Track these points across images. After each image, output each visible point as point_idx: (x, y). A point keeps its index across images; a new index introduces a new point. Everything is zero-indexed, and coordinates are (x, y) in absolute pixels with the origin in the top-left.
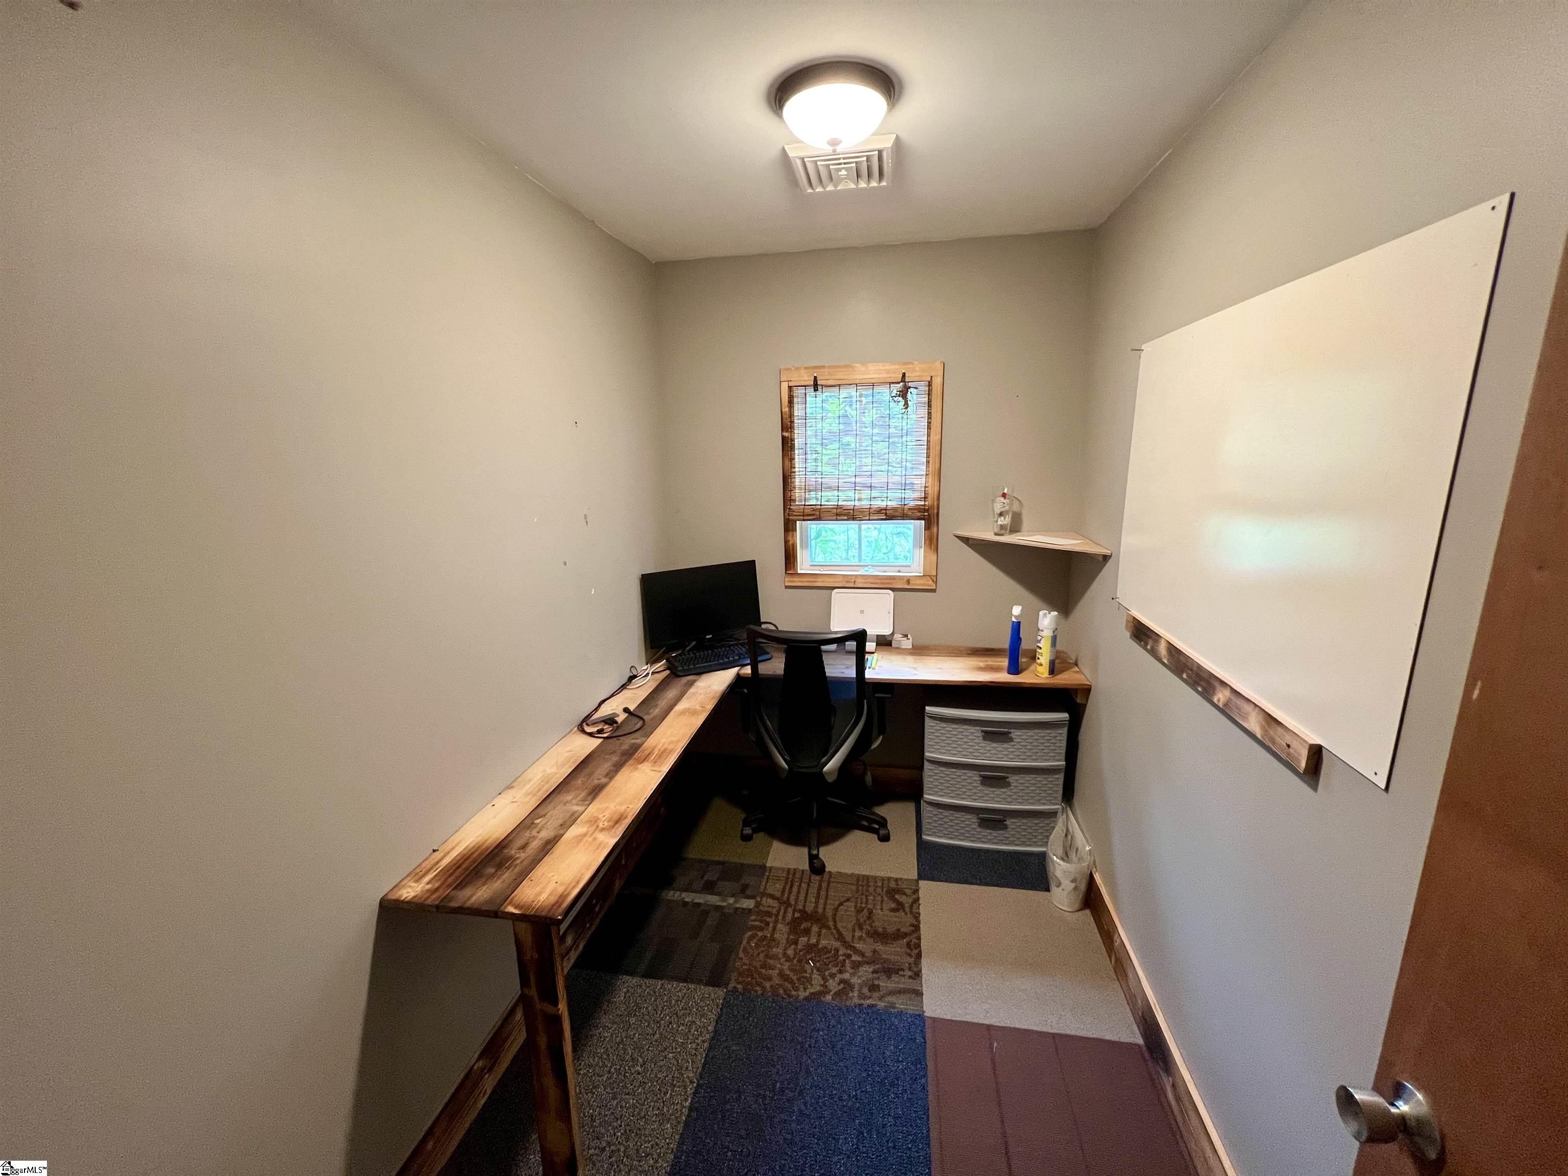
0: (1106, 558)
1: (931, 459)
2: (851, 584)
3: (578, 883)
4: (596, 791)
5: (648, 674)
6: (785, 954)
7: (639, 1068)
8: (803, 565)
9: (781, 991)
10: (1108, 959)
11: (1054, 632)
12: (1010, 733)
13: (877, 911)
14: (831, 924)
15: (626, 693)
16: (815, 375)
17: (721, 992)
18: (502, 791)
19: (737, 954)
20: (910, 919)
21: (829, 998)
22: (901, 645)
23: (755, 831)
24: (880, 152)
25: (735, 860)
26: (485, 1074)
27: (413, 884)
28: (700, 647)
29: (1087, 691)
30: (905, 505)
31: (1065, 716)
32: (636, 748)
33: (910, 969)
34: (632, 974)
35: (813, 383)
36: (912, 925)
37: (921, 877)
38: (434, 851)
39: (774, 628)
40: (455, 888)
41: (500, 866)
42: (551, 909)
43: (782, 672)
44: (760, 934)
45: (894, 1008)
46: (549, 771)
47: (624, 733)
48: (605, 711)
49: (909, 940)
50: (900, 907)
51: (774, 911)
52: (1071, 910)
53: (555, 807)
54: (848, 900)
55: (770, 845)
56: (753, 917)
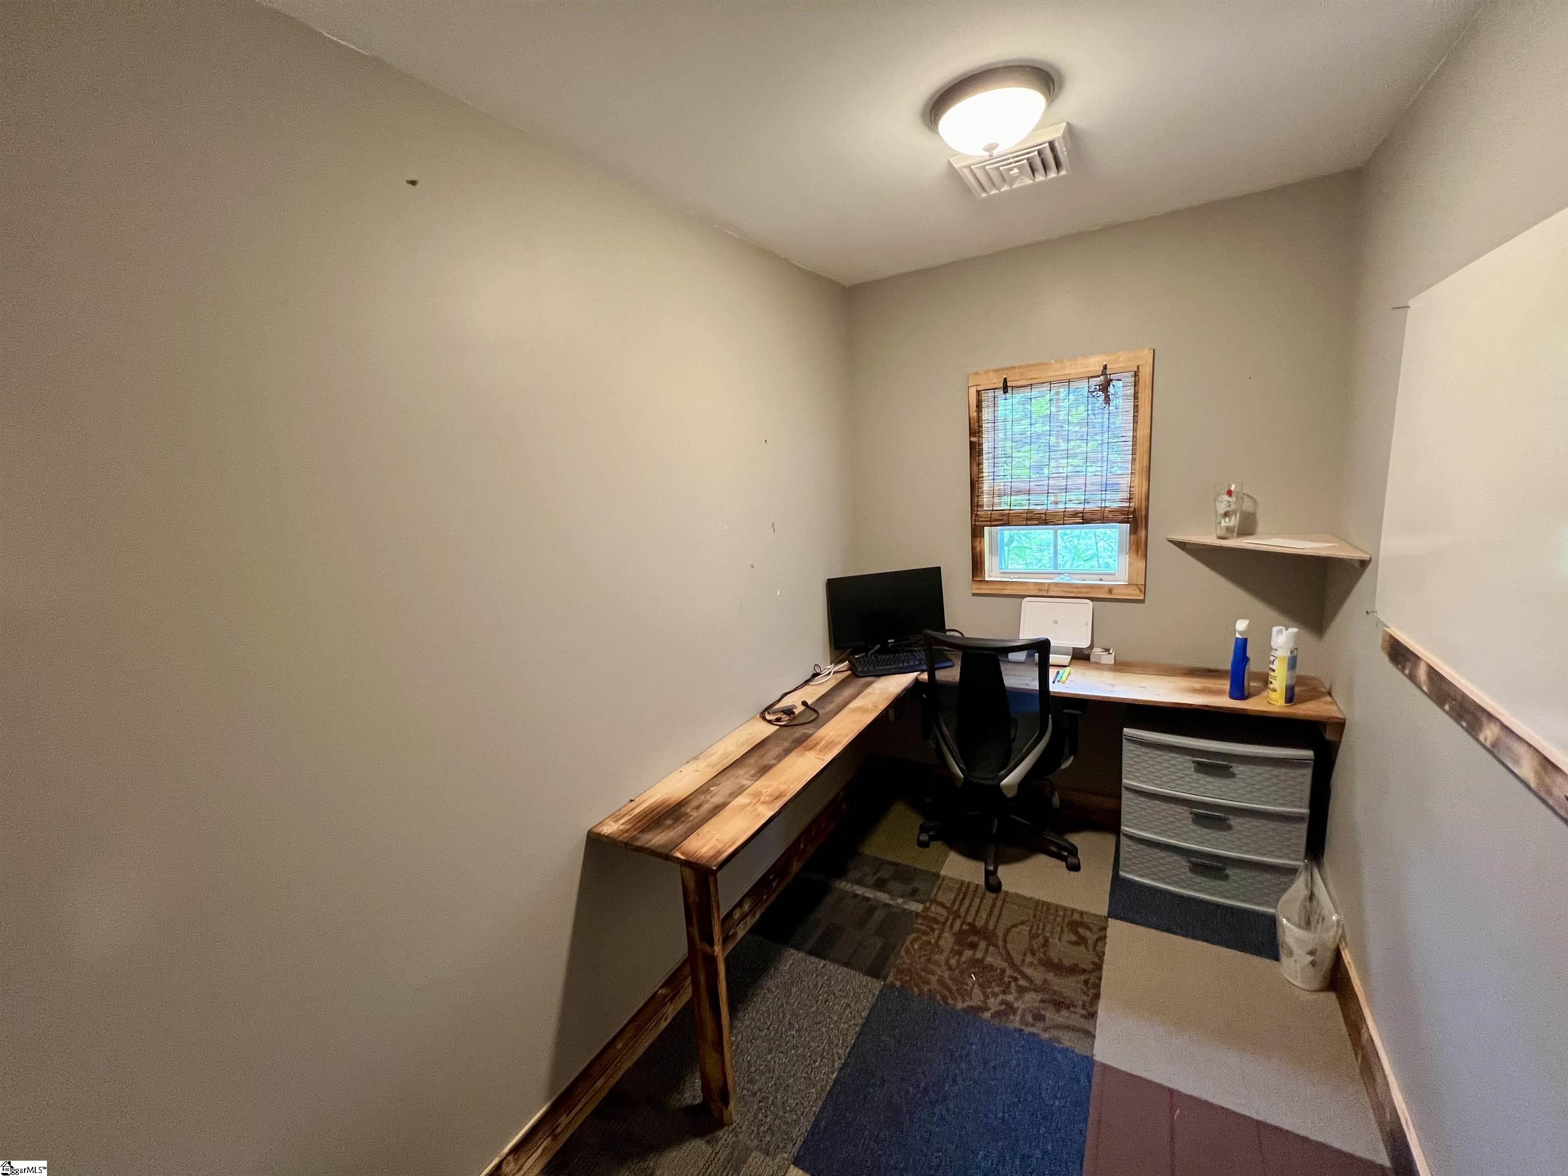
0: (1364, 564)
1: (1137, 456)
2: (1043, 592)
3: (734, 843)
4: (764, 770)
5: (830, 673)
6: (947, 962)
7: (794, 1032)
8: (992, 571)
9: (939, 997)
10: (1354, 1055)
11: (1292, 652)
12: (1231, 767)
13: (1054, 941)
14: (1000, 943)
15: (807, 689)
16: (1005, 377)
17: (878, 985)
18: (691, 760)
19: (899, 952)
20: (1092, 957)
21: (987, 1015)
22: (1100, 659)
23: (932, 838)
24: (1052, 145)
25: (910, 863)
26: (668, 1001)
27: (612, 824)
28: (884, 650)
29: (1340, 725)
30: (1106, 507)
31: (1309, 754)
32: (807, 737)
33: (1084, 1007)
34: (798, 949)
35: (1002, 386)
36: (1094, 963)
37: (1113, 913)
38: (631, 801)
39: (959, 635)
40: (640, 832)
41: (676, 820)
42: (709, 860)
43: (957, 679)
44: (924, 938)
45: (1060, 1042)
46: (730, 749)
47: (800, 723)
48: (786, 703)
49: (1087, 978)
50: (1082, 941)
51: (942, 919)
52: (1308, 988)
53: (728, 779)
54: (1023, 923)
55: (947, 855)
56: (920, 921)
